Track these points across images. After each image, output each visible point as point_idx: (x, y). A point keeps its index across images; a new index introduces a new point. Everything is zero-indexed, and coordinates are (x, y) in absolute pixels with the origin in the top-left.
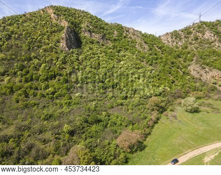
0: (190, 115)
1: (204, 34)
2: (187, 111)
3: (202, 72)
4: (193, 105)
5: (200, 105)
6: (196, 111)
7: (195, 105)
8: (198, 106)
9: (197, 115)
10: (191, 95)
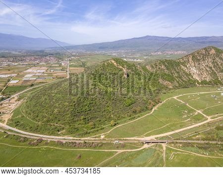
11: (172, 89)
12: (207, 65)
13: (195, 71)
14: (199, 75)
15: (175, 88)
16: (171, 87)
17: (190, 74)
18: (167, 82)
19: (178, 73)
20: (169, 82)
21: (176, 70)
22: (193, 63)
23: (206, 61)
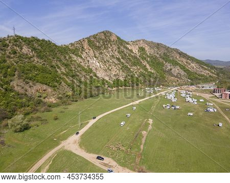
0: (21, 134)
1: (22, 49)
2: (16, 131)
3: (27, 87)
4: (22, 122)
5: (29, 121)
6: (26, 128)
7: (25, 122)
8: (27, 123)
9: (28, 132)
10: (18, 113)
11: (57, 105)
12: (113, 56)
13: (98, 64)
14: (106, 70)
15: (64, 100)
16: (53, 100)
17: (91, 71)
18: (38, 86)
19: (66, 65)
20: (45, 87)
21: (60, 61)
22: (92, 51)
23: (110, 50)
